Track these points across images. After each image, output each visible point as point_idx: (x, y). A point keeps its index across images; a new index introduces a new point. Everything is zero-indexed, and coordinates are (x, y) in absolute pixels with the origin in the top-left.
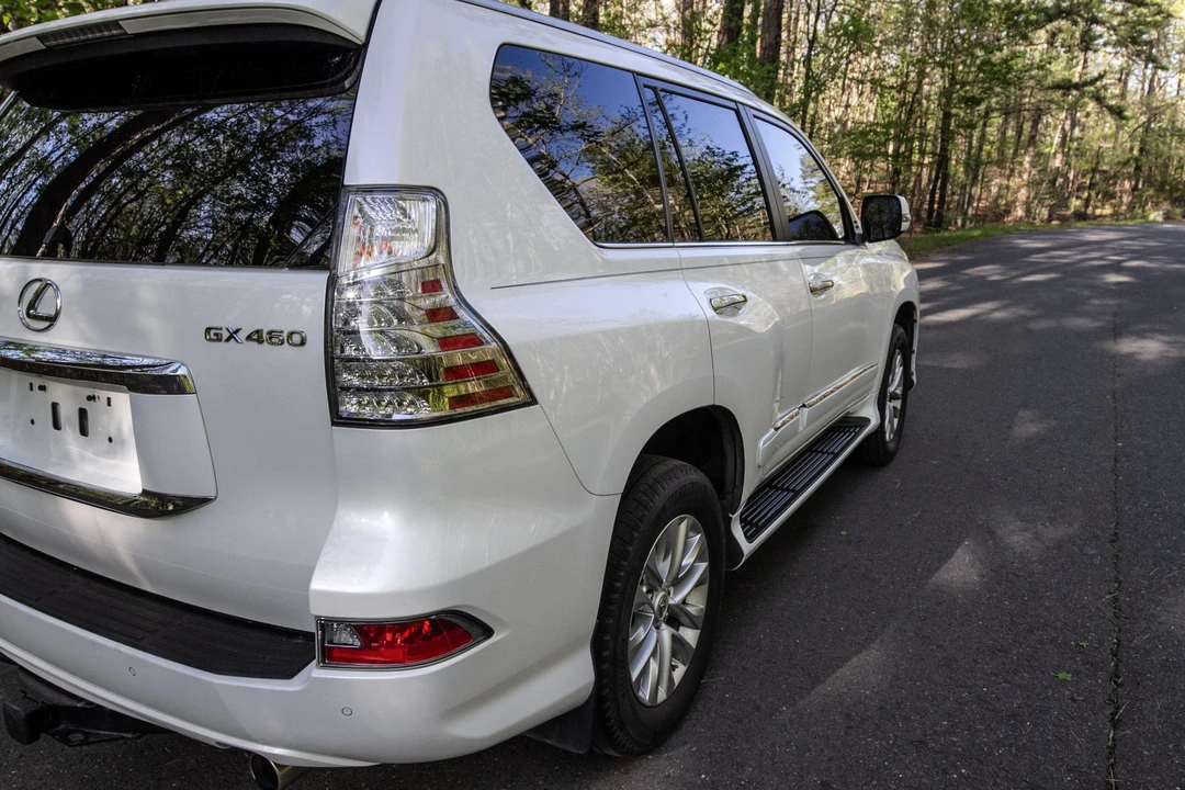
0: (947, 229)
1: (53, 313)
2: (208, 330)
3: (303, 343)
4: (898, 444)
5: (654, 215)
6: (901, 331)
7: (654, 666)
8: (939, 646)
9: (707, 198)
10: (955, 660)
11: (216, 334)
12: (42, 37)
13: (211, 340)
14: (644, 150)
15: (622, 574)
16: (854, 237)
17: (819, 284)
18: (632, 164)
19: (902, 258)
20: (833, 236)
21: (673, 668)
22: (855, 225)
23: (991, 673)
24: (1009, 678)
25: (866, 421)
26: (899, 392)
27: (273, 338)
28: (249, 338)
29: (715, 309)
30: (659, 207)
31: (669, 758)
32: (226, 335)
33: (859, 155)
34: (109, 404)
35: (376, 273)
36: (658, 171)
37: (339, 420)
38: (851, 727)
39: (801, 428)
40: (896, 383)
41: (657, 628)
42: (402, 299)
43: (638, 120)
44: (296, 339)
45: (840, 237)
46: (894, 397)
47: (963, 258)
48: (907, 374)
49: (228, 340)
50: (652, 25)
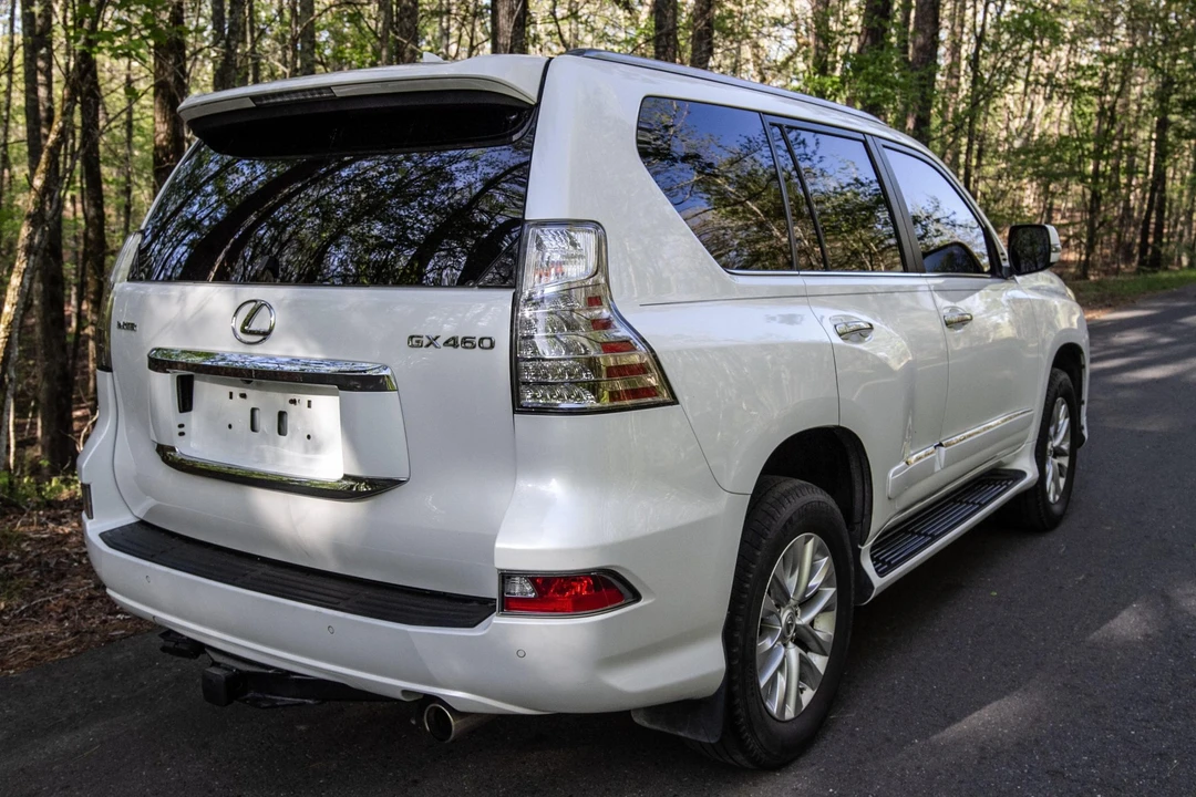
0: (1166, 269)
1: (267, 328)
2: (412, 337)
3: (492, 346)
4: (1066, 508)
5: (780, 249)
6: (1063, 376)
7: (781, 680)
8: (1090, 695)
9: (846, 232)
10: (1104, 707)
11: (418, 342)
12: (254, 98)
13: (412, 346)
14: (768, 181)
15: (751, 576)
16: (1000, 271)
17: (955, 317)
18: (755, 195)
19: (1064, 295)
20: (977, 269)
21: (801, 690)
22: (1001, 257)
23: (1142, 720)
24: (1161, 724)
25: (1021, 474)
26: (1065, 447)
27: (467, 342)
28: (446, 343)
29: (840, 335)
30: (785, 240)
31: (796, 776)
32: (426, 341)
33: (1045, 177)
34: (309, 406)
35: (550, 290)
36: (783, 200)
37: (518, 407)
38: (985, 758)
39: (937, 468)
40: (1061, 436)
41: (785, 645)
42: (572, 311)
43: (760, 149)
44: (486, 343)
45: (986, 269)
46: (1058, 453)
47: (1182, 304)
48: (1075, 428)
49: (428, 346)
50: (777, 22)
